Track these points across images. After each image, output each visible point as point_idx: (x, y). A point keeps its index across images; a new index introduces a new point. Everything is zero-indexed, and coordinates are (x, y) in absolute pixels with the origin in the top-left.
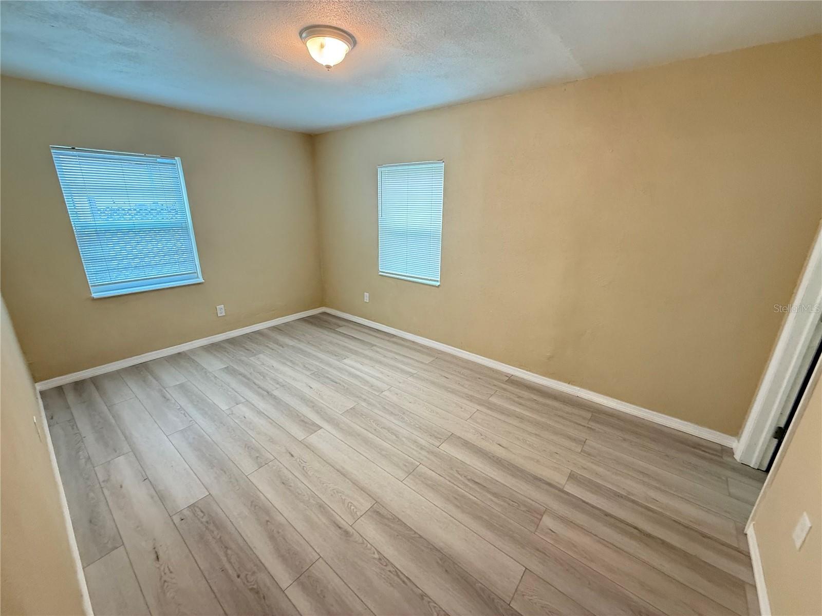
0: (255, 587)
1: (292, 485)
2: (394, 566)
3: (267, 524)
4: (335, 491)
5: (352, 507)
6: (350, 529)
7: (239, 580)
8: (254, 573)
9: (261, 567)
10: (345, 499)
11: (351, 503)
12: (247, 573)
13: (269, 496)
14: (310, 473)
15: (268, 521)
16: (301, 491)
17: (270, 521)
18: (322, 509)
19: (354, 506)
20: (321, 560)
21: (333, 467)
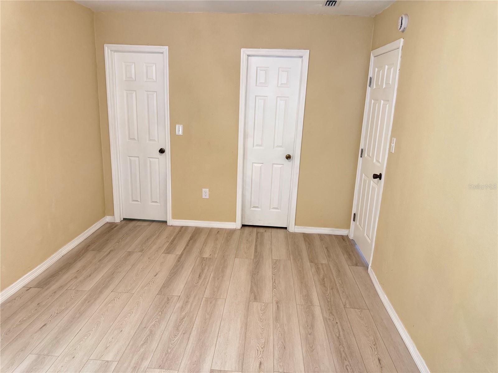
0: (331, 315)
1: (280, 342)
2: (273, 284)
3: (311, 334)
4: (261, 321)
5: (263, 308)
6: (274, 303)
7: (337, 321)
8: (329, 319)
9: (325, 319)
10: (261, 314)
11: (261, 310)
12: (332, 321)
13: (300, 348)
14: (263, 341)
15: (310, 334)
16: (279, 334)
17: (308, 334)
18: (277, 318)
19: (261, 308)
20: (297, 303)
21: (246, 333)
